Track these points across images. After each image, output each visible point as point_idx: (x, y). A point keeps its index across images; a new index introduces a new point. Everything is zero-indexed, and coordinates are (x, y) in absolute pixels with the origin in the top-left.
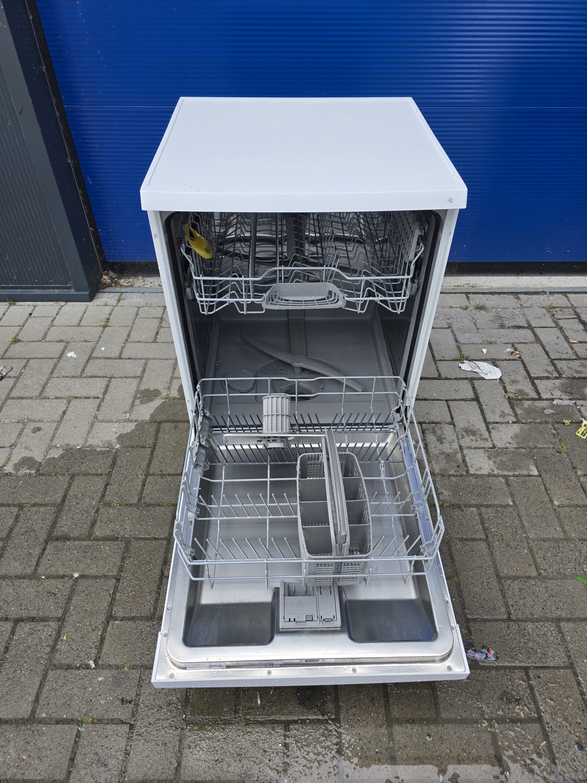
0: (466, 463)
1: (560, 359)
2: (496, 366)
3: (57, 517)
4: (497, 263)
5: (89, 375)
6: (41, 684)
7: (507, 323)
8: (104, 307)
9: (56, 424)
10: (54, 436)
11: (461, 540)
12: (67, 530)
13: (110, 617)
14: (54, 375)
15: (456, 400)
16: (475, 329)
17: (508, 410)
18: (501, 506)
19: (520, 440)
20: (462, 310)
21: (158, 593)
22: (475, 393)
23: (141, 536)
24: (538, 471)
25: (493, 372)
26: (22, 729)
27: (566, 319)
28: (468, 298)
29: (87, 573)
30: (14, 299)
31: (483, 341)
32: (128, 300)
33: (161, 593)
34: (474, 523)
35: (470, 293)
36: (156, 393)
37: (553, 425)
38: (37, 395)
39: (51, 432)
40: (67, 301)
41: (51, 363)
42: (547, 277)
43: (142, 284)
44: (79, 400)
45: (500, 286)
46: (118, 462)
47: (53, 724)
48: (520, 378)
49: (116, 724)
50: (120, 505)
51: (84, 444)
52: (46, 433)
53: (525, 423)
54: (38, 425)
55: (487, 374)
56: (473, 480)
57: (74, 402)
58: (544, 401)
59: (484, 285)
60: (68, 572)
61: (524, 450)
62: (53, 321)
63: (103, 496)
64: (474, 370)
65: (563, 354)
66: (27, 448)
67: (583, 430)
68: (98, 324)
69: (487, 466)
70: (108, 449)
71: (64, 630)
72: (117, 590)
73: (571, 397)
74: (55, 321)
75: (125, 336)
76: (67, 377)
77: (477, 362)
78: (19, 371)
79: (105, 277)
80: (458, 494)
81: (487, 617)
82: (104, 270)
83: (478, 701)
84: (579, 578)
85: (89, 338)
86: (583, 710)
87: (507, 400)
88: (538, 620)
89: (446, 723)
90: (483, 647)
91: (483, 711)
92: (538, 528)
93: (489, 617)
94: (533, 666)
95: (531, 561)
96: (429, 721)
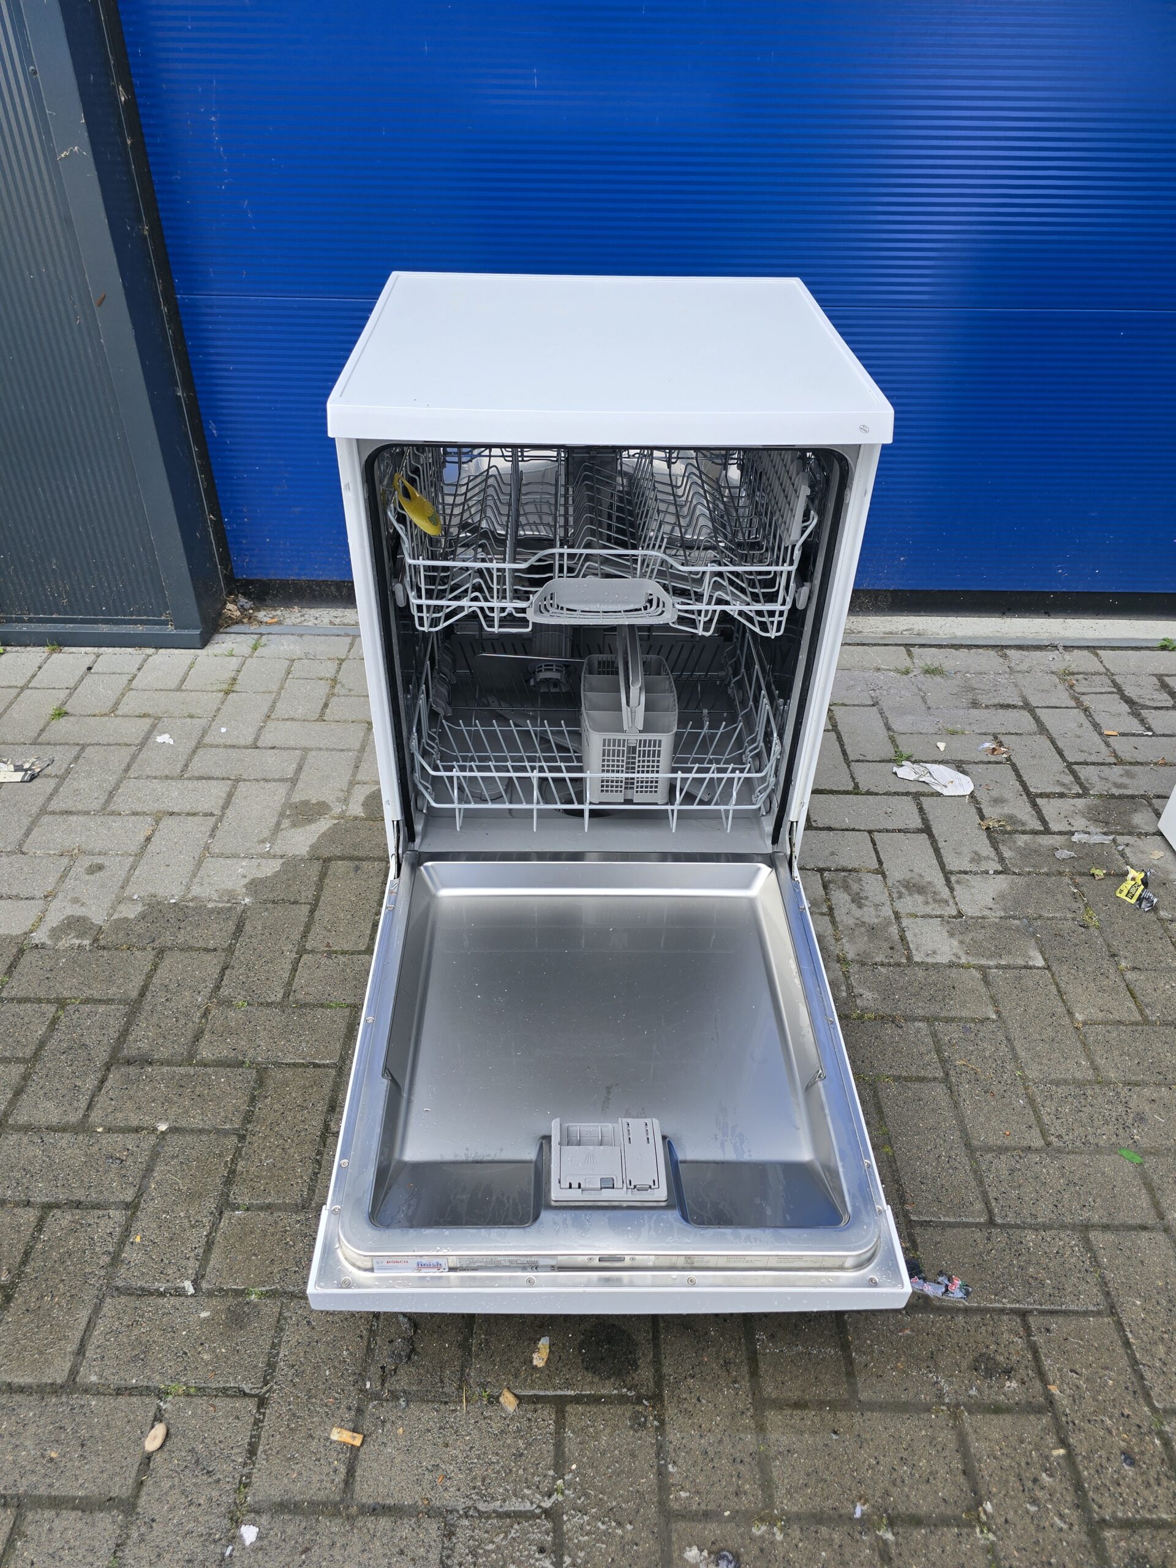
0: (908, 943)
1: (1086, 763)
2: (964, 772)
3: (129, 1023)
4: (962, 591)
5: (196, 774)
6: (89, 1322)
7: (984, 700)
8: (227, 659)
9: (131, 859)
10: (127, 881)
11: (897, 1079)
12: (148, 1047)
13: (225, 1205)
14: (132, 773)
15: (887, 831)
16: (924, 708)
17: (987, 850)
18: (973, 1020)
19: (1009, 904)
20: (898, 676)
21: (319, 1162)
22: (923, 819)
23: (289, 1061)
24: (1045, 960)
25: (957, 782)
26: (51, 1404)
27: (1096, 693)
28: (910, 654)
29: (183, 1123)
30: (60, 642)
32: (273, 646)
33: (324, 1163)
34: (923, 1049)
35: (913, 645)
36: (322, 809)
37: (1071, 879)
38: (98, 807)
39: (123, 874)
40: (158, 647)
41: (126, 754)
42: (1060, 621)
43: (298, 621)
44: (176, 818)
45: (970, 634)
46: (248, 928)
47: (111, 1395)
48: (1008, 795)
49: (232, 1397)
50: (248, 1004)
51: (184, 896)
52: (113, 876)
53: (1019, 874)
54: (99, 860)
55: (946, 787)
56: (921, 973)
57: (167, 822)
58: (1056, 836)
59: (941, 633)
60: (147, 1121)
61: (1017, 922)
62: (131, 681)
63: (218, 987)
64: (921, 779)
65: (1090, 754)
66: (75, 900)
67: (1129, 887)
68: (215, 688)
69: (946, 949)
70: (229, 905)
71: (137, 1225)
72: (240, 1154)
73: (1105, 830)
74: (134, 682)
75: (265, 710)
76: (155, 778)
77: (928, 766)
78: (65, 766)
79: (230, 606)
80: (892, 997)
81: (947, 1219)
82: (230, 593)
83: (930, 1372)
84: (1124, 1153)
85: (198, 711)
86: (1135, 1392)
87: (985, 834)
88: (1045, 1227)
89: (868, 1410)
90: (941, 1273)
91: (941, 1390)
92: (1045, 1061)
93: (952, 1220)
94: (1036, 1309)
95: (1032, 1120)
96: (836, 1406)
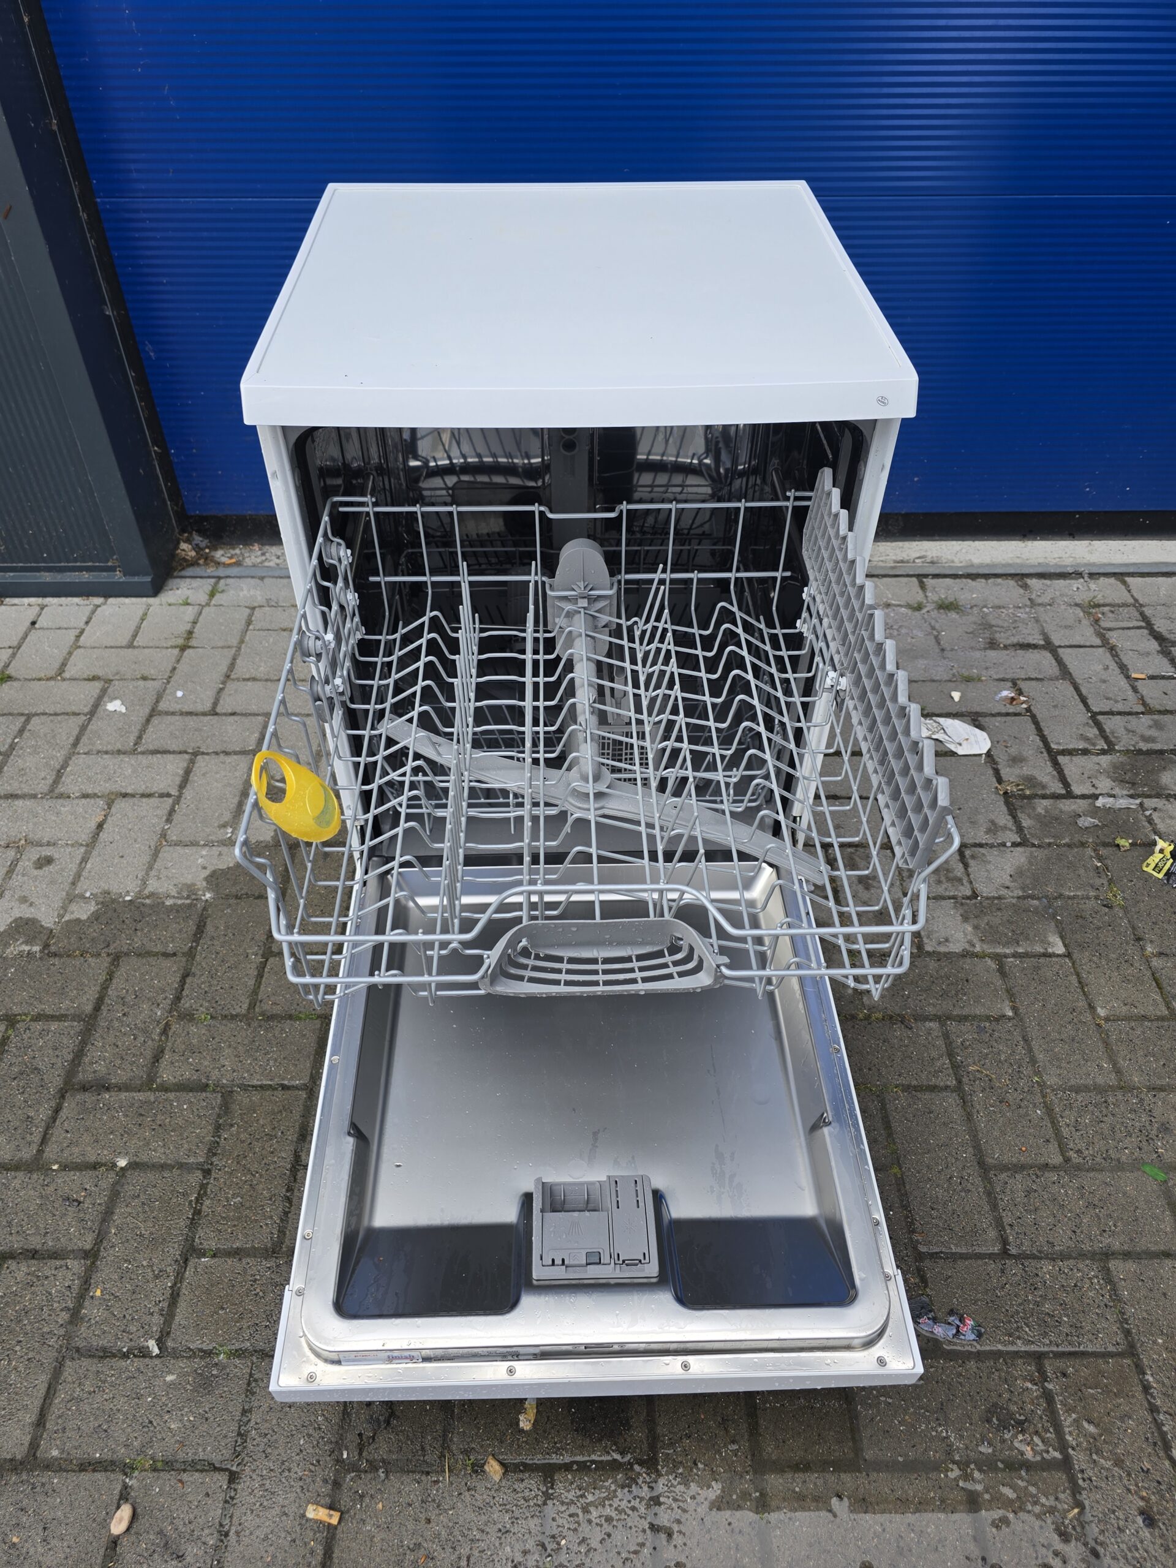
1: (1111, 713)
2: (980, 727)
3: (84, 1043)
4: (981, 513)
5: (151, 747)
6: (49, 1388)
7: (1002, 638)
8: (182, 608)
9: (83, 850)
10: (78, 876)
11: (907, 1088)
12: (104, 1070)
13: (191, 1251)
14: (81, 748)
16: (937, 650)
17: (1003, 818)
18: (988, 1018)
19: (1028, 882)
20: (909, 612)
21: (289, 1200)
23: (255, 1082)
24: (1065, 946)
25: (972, 739)
26: (11, 1482)
27: (1123, 629)
28: (923, 586)
29: (144, 1158)
30: (1, 593)
31: (954, 675)
32: (232, 592)
33: (295, 1200)
34: (934, 1054)
35: (926, 576)
37: (1095, 850)
38: (46, 789)
39: (73, 867)
40: (107, 596)
41: (74, 724)
42: (1085, 543)
43: (259, 560)
44: (131, 801)
45: (987, 560)
46: (209, 929)
47: (74, 1471)
48: (1028, 752)
49: (202, 1471)
50: (212, 1017)
51: (140, 891)
52: (62, 870)
53: (1039, 846)
54: (47, 852)
55: (960, 744)
56: (932, 964)
57: (120, 805)
58: (1078, 801)
59: (956, 560)
60: (105, 1155)
61: (1036, 902)
62: (78, 637)
63: (178, 998)
64: (934, 737)
65: (1116, 702)
66: (24, 900)
67: (1157, 860)
68: (170, 644)
69: (959, 936)
70: (188, 901)
71: (97, 1277)
72: (205, 1192)
73: (1132, 792)
74: (82, 638)
75: (223, 668)
76: (106, 753)
77: (941, 720)
78: (9, 741)
79: (184, 546)
80: (901, 992)
81: (959, 1250)
82: (183, 531)
83: (940, 1425)
84: (1147, 1169)
85: (152, 672)
86: (1155, 1444)
87: (1002, 799)
88: (1064, 1256)
89: (874, 1470)
90: (951, 1312)
91: (951, 1445)
92: (1063, 1065)
93: (964, 1251)
94: (1052, 1352)
95: (1050, 1133)
96: (839, 1466)
